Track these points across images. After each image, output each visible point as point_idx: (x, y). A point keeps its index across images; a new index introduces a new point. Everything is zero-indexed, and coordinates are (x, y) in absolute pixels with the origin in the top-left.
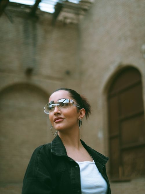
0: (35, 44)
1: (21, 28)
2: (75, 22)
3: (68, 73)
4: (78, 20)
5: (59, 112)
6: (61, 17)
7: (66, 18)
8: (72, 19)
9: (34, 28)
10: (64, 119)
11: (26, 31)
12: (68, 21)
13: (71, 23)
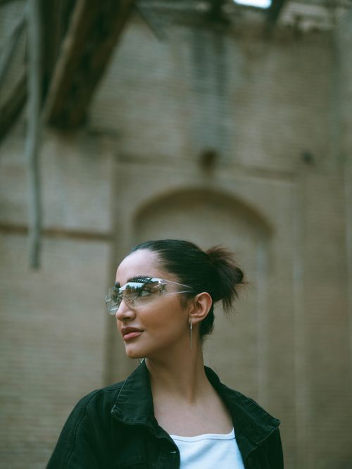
0: (221, 91)
1: (186, 51)
2: (325, 25)
3: (307, 158)
4: (334, 21)
5: (129, 314)
6: (287, 17)
7: (299, 18)
8: (318, 19)
9: (220, 50)
10: (142, 331)
11: (199, 58)
12: (306, 25)
13: (315, 31)
